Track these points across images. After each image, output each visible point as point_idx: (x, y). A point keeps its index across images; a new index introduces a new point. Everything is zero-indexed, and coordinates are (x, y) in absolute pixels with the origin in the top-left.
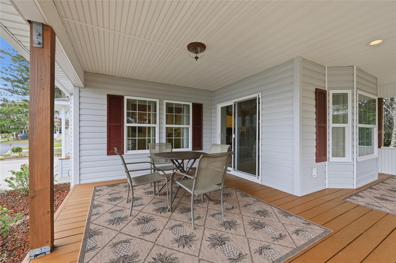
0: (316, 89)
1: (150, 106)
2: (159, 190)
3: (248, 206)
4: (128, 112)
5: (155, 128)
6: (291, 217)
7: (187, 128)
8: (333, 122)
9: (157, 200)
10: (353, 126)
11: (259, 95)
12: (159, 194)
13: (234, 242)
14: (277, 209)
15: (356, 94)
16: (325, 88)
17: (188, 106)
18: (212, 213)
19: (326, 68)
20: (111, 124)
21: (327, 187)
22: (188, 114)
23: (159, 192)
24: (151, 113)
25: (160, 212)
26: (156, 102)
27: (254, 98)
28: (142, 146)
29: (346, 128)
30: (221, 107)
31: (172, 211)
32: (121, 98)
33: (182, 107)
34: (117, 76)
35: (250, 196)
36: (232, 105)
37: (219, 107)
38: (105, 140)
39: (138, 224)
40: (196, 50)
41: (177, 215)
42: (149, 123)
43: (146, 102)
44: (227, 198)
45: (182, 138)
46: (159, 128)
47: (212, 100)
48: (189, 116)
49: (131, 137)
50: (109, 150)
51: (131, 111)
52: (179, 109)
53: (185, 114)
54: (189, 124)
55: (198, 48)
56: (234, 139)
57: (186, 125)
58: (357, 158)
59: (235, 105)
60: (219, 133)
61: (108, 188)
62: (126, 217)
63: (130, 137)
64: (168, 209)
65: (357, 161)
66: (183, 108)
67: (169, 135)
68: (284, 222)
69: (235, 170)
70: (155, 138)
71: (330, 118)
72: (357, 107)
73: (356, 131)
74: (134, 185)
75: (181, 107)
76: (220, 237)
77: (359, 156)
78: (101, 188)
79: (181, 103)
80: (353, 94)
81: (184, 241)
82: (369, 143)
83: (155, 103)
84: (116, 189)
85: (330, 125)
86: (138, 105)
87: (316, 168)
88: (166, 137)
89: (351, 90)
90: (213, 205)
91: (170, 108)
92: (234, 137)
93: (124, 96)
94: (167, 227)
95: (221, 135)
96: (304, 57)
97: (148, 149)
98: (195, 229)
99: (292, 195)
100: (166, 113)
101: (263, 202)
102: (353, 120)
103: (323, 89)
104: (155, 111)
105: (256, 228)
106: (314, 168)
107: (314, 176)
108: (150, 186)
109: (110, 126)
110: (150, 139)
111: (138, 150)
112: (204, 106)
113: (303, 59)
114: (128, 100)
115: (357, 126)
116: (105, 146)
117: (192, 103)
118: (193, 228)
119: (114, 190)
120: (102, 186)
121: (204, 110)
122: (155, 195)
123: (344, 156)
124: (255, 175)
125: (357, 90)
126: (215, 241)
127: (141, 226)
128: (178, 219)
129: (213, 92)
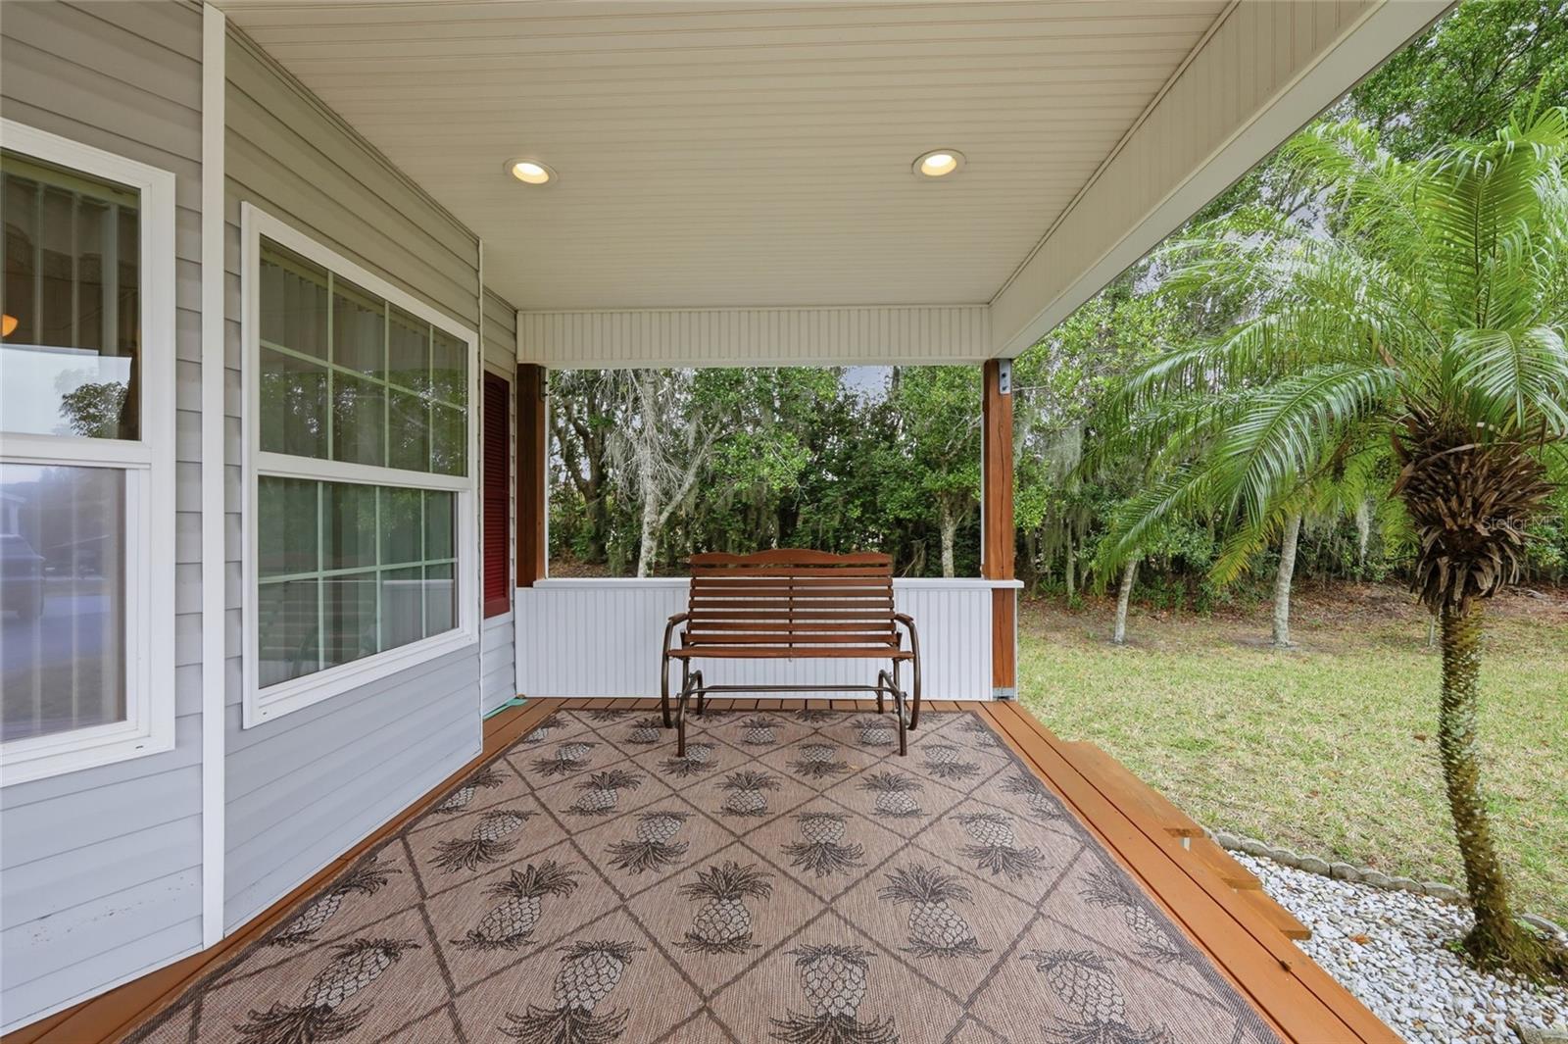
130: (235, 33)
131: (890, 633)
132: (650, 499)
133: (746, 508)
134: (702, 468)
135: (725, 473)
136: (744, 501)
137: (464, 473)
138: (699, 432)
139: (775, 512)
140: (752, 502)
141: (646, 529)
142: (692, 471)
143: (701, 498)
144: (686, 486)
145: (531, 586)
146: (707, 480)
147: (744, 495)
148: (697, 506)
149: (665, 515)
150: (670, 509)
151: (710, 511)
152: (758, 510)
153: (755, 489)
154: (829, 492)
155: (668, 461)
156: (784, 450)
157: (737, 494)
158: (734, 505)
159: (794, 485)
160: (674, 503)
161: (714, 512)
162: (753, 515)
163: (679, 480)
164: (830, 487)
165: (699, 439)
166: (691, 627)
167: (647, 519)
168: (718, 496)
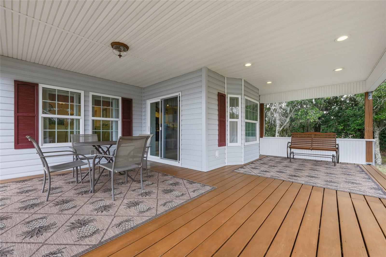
0: (218, 93)
1: (73, 97)
2: (82, 179)
3: (165, 181)
4: (44, 102)
5: (79, 120)
6: (194, 184)
7: (117, 121)
8: (230, 118)
9: (79, 187)
10: (242, 121)
11: (179, 94)
12: (82, 182)
13: (147, 203)
14: (186, 181)
15: (244, 99)
16: (225, 92)
17: (118, 100)
18: (133, 189)
19: (226, 78)
20: (20, 114)
21: (226, 165)
22: (118, 108)
23: (82, 180)
24: (75, 104)
25: (81, 195)
26: (80, 93)
27: (176, 97)
28: (63, 138)
29: (238, 122)
30: (150, 103)
31: (94, 192)
32: (34, 86)
33: (111, 100)
34: (29, 61)
35: (169, 175)
36: (159, 101)
37: (149, 103)
38: (12, 132)
39: (57, 205)
40: (119, 48)
41: (99, 195)
42: (72, 114)
43: (68, 92)
44: (149, 178)
45: (110, 131)
46: (85, 120)
47: (142, 96)
48: (118, 110)
49: (49, 129)
50: (18, 143)
51: (49, 100)
52: (107, 103)
53: (114, 108)
54: (118, 118)
55: (121, 47)
56: (161, 131)
57: (115, 118)
58: (244, 143)
59: (161, 101)
60: (149, 127)
61: (16, 184)
62: (42, 203)
63: (47, 129)
64: (90, 191)
65: (244, 145)
66: (112, 102)
67: (95, 127)
68: (188, 187)
69: (162, 159)
70: (79, 130)
71: (228, 115)
72: (244, 108)
73: (244, 124)
74: (51, 171)
75: (109, 101)
76: (135, 202)
77: (246, 142)
78: (6, 185)
79: (110, 97)
80: (242, 98)
81: (103, 208)
82: (254, 135)
83: (79, 95)
84: (29, 184)
85: (228, 120)
86: (58, 95)
87: (218, 151)
88: (93, 130)
89: (240, 96)
90: (135, 184)
91: (96, 101)
92: (161, 130)
93: (39, 84)
94: (88, 203)
95: (151, 129)
96: (209, 68)
97: (70, 141)
98: (115, 200)
99: (201, 171)
100: (93, 105)
101: (178, 178)
102: (242, 116)
103: (224, 93)
104: (80, 102)
105: (166, 193)
106: (217, 151)
107: (216, 156)
108: (73, 177)
109: (18, 116)
110: (73, 131)
111: (57, 142)
112: (133, 101)
113: (208, 69)
114: (43, 89)
115: (244, 121)
116: (13, 139)
117: (122, 98)
118: (113, 200)
119: (25, 184)
120: (8, 183)
121: (134, 105)
122: (78, 183)
123: (237, 142)
124: (177, 161)
125: (245, 96)
126: (131, 205)
127: (59, 206)
128: (100, 196)
129: (143, 88)
130: (244, 80)
131: (335, 147)
132: (278, 125)
133: (304, 126)
134: (291, 117)
135: (297, 118)
136: (303, 125)
137: (257, 121)
138: (290, 109)
139: (313, 127)
140: (305, 125)
141: (277, 131)
142: (289, 118)
143: (291, 125)
144: (287, 122)
145: (262, 138)
146: (292, 120)
147: (303, 123)
148: (289, 126)
149: (282, 128)
150: (283, 127)
151: (293, 127)
152: (307, 127)
153: (306, 122)
154: (331, 122)
155: (282, 116)
156: (314, 112)
157: (301, 123)
158: (300, 126)
159: (317, 120)
160: (284, 126)
161: (294, 128)
162: (306, 128)
163: (285, 120)
164: (332, 121)
165: (291, 111)
166: (291, 144)
167: (277, 129)
168: (295, 124)
